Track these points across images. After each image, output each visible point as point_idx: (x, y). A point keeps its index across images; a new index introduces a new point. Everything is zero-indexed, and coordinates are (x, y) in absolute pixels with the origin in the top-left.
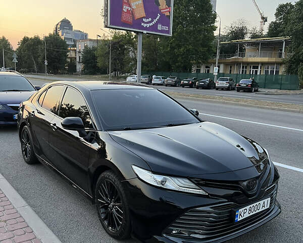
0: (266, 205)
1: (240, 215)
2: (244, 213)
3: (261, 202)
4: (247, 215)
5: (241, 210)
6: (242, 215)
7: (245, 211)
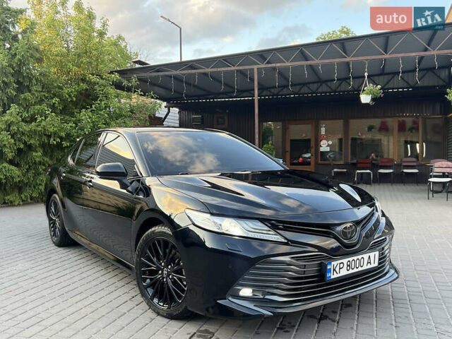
0: (372, 262)
1: (334, 270)
2: (340, 268)
3: (366, 256)
4: (344, 272)
5: (334, 263)
6: (337, 269)
7: (342, 265)
